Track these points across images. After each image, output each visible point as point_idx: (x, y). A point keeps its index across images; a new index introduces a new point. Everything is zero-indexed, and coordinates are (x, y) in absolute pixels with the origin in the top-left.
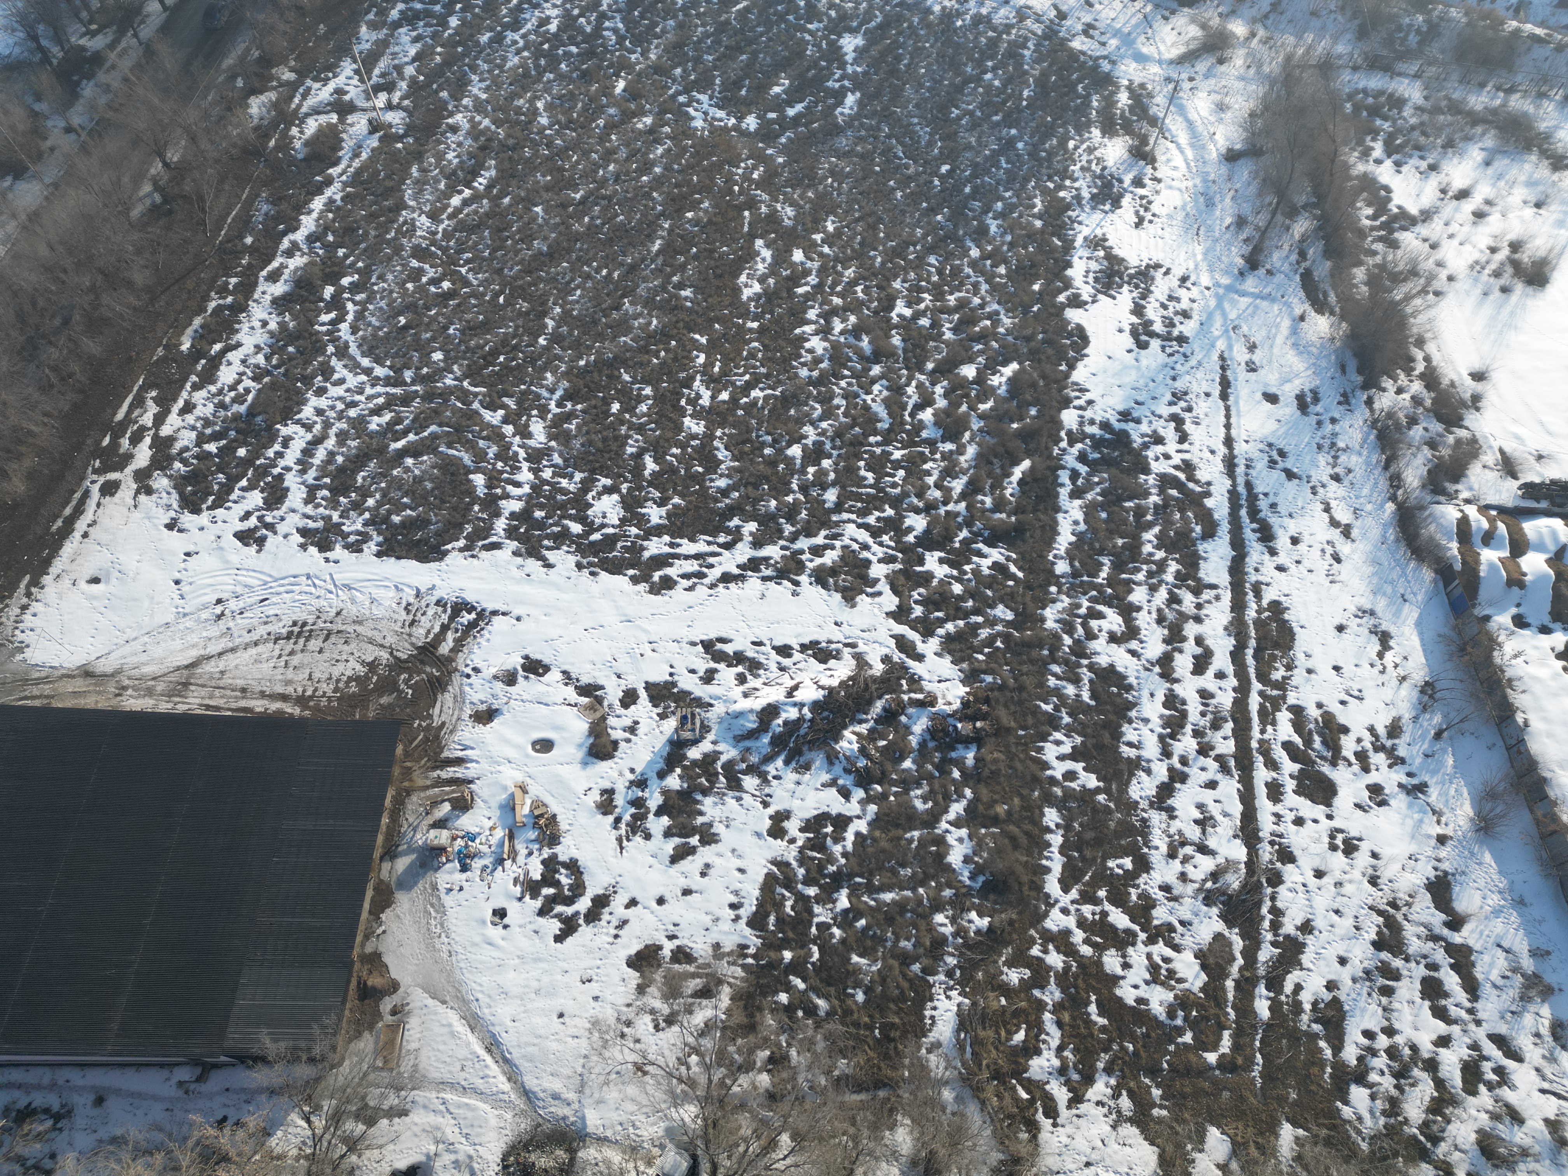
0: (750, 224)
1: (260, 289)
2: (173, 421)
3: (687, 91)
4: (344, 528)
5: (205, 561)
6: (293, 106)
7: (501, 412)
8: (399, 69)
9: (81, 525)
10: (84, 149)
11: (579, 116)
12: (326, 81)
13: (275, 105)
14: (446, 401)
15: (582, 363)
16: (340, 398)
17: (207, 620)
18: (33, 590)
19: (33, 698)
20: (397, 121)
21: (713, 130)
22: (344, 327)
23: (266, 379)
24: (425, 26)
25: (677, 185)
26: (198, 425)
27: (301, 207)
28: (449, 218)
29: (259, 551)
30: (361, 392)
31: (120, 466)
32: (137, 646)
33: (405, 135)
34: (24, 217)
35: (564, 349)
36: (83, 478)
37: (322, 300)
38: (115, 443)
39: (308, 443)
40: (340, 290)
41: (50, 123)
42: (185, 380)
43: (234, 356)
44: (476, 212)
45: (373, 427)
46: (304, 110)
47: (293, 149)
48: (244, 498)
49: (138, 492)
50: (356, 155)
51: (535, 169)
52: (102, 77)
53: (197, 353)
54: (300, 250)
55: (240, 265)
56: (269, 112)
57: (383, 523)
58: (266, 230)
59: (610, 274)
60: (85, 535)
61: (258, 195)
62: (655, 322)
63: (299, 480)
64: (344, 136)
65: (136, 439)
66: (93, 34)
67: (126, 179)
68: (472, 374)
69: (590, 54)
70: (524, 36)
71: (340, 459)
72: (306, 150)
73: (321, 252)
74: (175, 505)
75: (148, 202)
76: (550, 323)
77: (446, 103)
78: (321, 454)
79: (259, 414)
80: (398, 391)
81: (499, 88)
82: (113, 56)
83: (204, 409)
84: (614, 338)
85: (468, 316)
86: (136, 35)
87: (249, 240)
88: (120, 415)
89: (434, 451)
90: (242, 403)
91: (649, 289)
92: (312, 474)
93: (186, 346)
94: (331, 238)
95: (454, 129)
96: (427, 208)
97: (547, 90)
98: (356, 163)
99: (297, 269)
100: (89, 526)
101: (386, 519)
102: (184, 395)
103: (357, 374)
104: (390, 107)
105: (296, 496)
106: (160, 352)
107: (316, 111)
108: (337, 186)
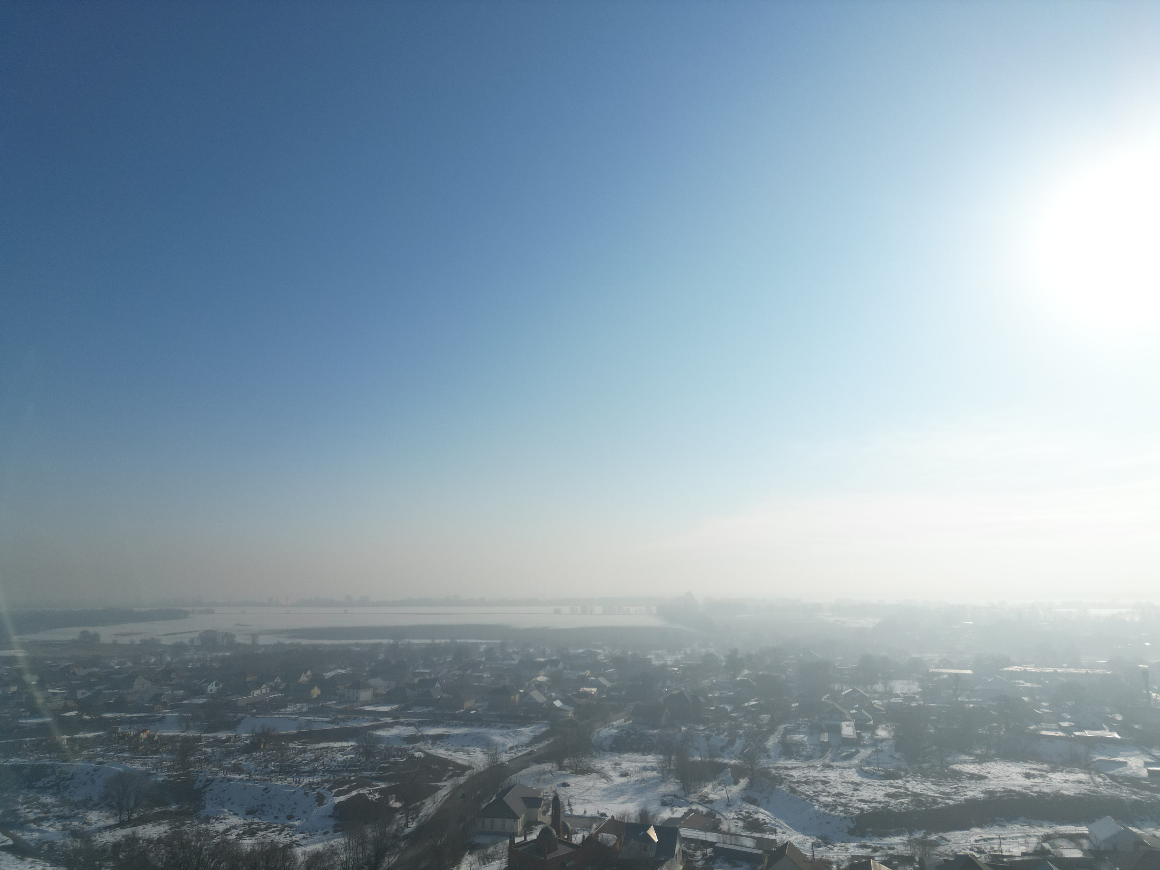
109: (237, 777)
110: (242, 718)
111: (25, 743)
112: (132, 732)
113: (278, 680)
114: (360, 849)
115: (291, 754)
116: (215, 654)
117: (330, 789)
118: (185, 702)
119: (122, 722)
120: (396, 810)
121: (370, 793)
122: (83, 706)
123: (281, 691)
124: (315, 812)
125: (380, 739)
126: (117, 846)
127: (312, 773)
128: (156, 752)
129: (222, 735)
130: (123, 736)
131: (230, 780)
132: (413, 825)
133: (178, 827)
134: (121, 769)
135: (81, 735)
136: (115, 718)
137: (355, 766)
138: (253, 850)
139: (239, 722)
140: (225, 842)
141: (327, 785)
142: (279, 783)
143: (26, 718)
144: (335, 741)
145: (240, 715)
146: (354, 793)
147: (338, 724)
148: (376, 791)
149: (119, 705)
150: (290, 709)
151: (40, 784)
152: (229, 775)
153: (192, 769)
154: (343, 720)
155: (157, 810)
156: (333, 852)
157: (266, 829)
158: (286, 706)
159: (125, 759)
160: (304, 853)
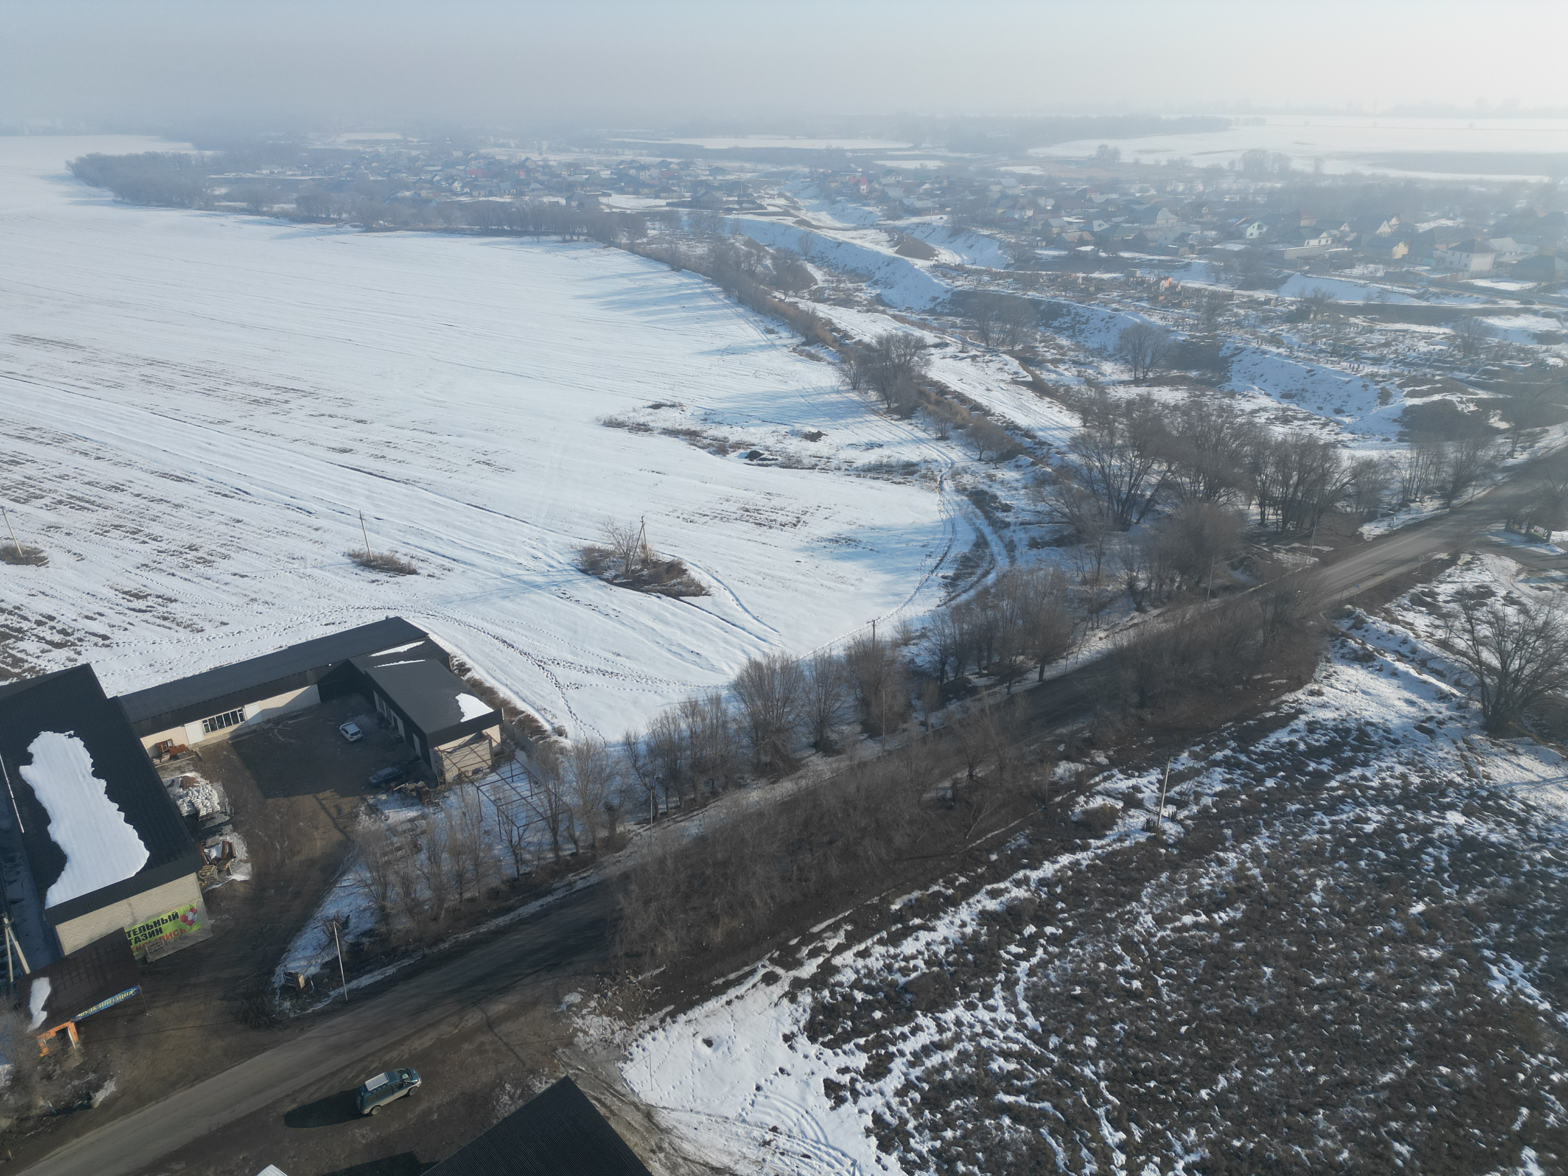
0: (1524, 1124)
1: (978, 897)
2: (848, 956)
3: (1497, 948)
4: (912, 1141)
5: (789, 1086)
6: (1092, 782)
7: (1122, 1135)
8: (1198, 796)
9: (732, 993)
10: (924, 740)
11: (1358, 911)
12: (1130, 777)
13: (1078, 775)
14: (1075, 1088)
15: (1237, 1143)
16: (982, 1023)
17: (754, 1139)
18: (668, 1019)
19: (603, 1104)
20: (1173, 832)
21: (1515, 1001)
22: (1025, 965)
23: (935, 969)
24: (1241, 775)
25: (1441, 1032)
26: (862, 972)
27: (1050, 855)
28: (1172, 930)
29: (832, 1109)
30: (1003, 1027)
31: (788, 967)
32: (694, 1119)
33: (1171, 846)
34: (856, 762)
35: (1223, 1115)
36: (759, 958)
37: (1020, 933)
38: (798, 948)
39: (932, 1043)
40: (1040, 934)
41: (915, 715)
42: (878, 931)
43: (924, 936)
44: (1202, 939)
45: (994, 1066)
46: (1099, 788)
47: (1072, 811)
48: (853, 1053)
49: (785, 995)
50: (1121, 839)
51: (1285, 934)
52: (968, 702)
53: (899, 917)
54: (1028, 885)
55: (975, 871)
56: (1070, 777)
57: (947, 1162)
58: (1011, 857)
59: (1315, 1074)
60: (729, 1003)
61: (1023, 830)
62: (1346, 1154)
63: (904, 1069)
64: (1120, 822)
65: (813, 954)
66: (981, 675)
67: (937, 771)
68: (1115, 1080)
69: (1399, 866)
70: (1333, 822)
71: (948, 1075)
72: (1081, 816)
73: (1044, 896)
74: (802, 1024)
75: (941, 793)
76: (1222, 1083)
77: (1225, 839)
78: (935, 1060)
79: (912, 993)
80: (1036, 1049)
81: (1285, 850)
82: (985, 693)
83: (875, 963)
84: (1287, 1141)
85: (1140, 1024)
86: (1009, 688)
87: (994, 857)
88: (816, 929)
89: (1035, 1127)
90: (904, 975)
91: (1355, 1116)
92: (917, 1072)
93: (895, 907)
94: (1059, 890)
95: (1221, 862)
96: (1157, 911)
97: (1335, 874)
98: (1117, 846)
99: (1016, 898)
100: (737, 997)
101: (952, 1161)
102: (869, 942)
103: (1009, 1011)
104: (1173, 819)
105: (892, 1082)
106: (875, 900)
107: (1108, 794)
108: (1090, 854)
109: (1274, 350)
110: (1289, 276)
111: (1042, 276)
112: (1152, 278)
113: (1345, 228)
114: (1432, 469)
115: (1351, 332)
116: (1260, 184)
117: (1401, 386)
118: (1217, 246)
119: (1141, 264)
120: (1498, 432)
121: (1461, 402)
122: (1100, 241)
123: (1349, 244)
124: (1374, 411)
125: (1491, 331)
126: (1130, 403)
127: (1376, 361)
128: (1178, 306)
129: (1260, 295)
130: (1141, 282)
131: (1264, 352)
132: (1521, 457)
133: (1198, 396)
134: (1138, 321)
135: (1096, 275)
136: (1134, 259)
137: (1445, 362)
138: (1285, 441)
139: (1284, 280)
140: (1251, 424)
141: (1397, 381)
142: (1329, 366)
143: (1042, 248)
144: (1419, 323)
145: (1287, 272)
146: (1436, 397)
147: (1427, 300)
148: (1471, 401)
149: (1139, 243)
150: (1358, 271)
151: (1056, 323)
152: (1264, 347)
153: (1219, 332)
154: (1436, 296)
155: (1175, 373)
156: (1392, 465)
157: (1305, 419)
158: (1352, 266)
159: (1143, 309)
160: (1352, 458)
